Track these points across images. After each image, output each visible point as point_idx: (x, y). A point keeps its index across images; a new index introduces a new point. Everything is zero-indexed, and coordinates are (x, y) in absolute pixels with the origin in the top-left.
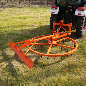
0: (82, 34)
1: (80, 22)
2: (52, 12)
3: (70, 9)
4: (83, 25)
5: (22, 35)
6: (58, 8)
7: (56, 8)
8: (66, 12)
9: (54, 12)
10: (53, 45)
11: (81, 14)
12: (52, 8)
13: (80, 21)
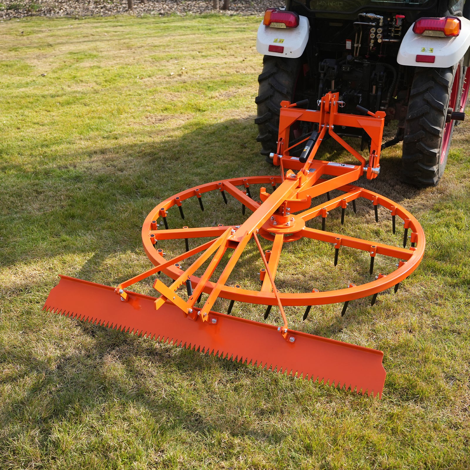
0: (435, 168)
1: (428, 103)
2: (272, 48)
3: (373, 30)
4: (443, 119)
5: (100, 181)
6: (304, 21)
7: (293, 26)
8: (349, 45)
9: (280, 49)
10: (287, 236)
11: (431, 59)
12: (268, 26)
13: (427, 96)
